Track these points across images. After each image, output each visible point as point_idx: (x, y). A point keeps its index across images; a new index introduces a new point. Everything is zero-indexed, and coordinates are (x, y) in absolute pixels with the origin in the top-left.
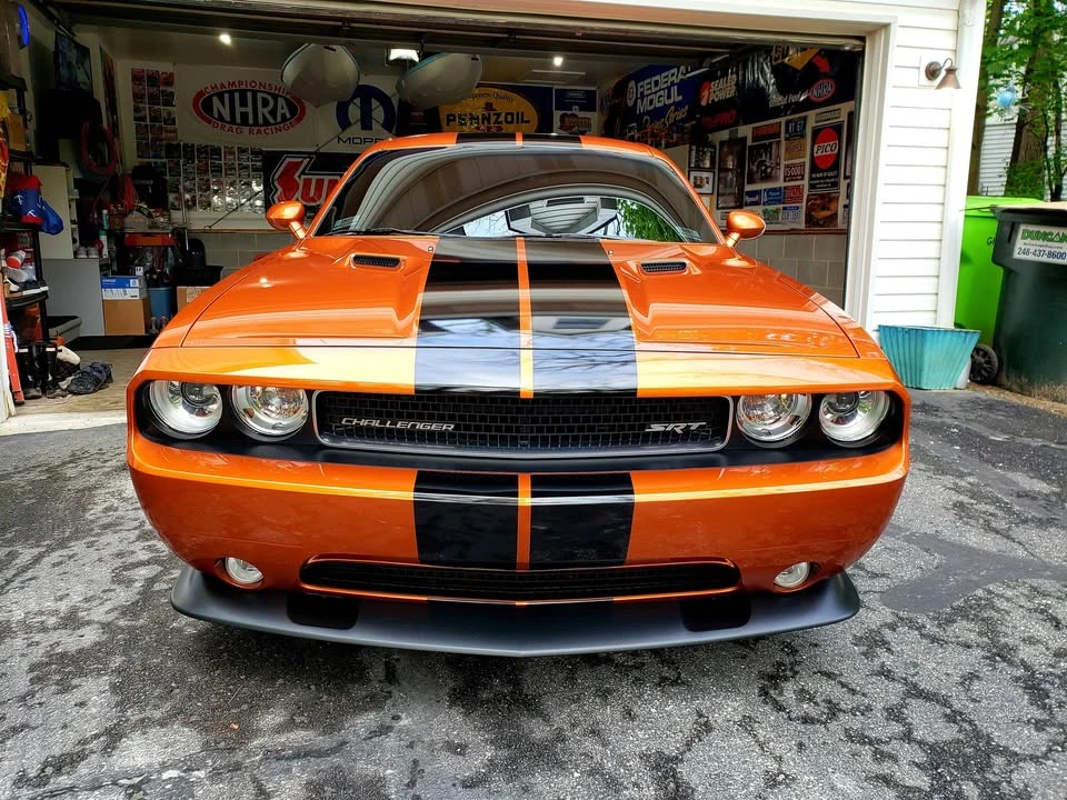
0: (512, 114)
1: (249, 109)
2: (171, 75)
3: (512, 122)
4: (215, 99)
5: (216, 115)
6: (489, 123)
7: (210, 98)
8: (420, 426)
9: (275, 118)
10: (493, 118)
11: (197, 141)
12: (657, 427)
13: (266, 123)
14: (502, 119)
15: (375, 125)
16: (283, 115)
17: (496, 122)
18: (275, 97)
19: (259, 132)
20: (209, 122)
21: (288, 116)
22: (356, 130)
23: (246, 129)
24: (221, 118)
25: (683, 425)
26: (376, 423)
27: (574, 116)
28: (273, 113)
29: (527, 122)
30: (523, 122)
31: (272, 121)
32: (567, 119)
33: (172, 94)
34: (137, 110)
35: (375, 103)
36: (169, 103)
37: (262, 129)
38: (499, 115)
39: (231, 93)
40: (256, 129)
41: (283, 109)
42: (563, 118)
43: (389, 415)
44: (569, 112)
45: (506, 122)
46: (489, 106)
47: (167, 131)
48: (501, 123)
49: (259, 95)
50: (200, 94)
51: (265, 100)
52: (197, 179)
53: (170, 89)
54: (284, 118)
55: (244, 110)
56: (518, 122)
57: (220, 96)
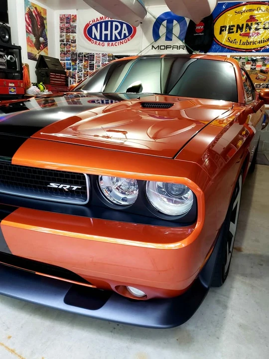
1: (108, 32)
2: (76, 16)
4: (94, 27)
5: (93, 37)
7: (91, 27)
9: (120, 37)
11: (85, 51)
12: (53, 185)
13: (116, 39)
15: (174, 38)
16: (125, 34)
18: (122, 24)
19: (112, 45)
20: (90, 40)
21: (127, 35)
22: (162, 41)
23: (106, 43)
24: (95, 38)
25: (68, 186)
28: (120, 33)
31: (119, 38)
33: (75, 27)
34: (61, 36)
35: (175, 23)
36: (74, 32)
37: (114, 43)
38: (259, 24)
39: (101, 23)
40: (111, 43)
41: (125, 31)
46: (253, 18)
47: (72, 47)
49: (114, 23)
50: (87, 25)
51: (116, 26)
52: (83, 71)
53: (74, 24)
54: (125, 36)
55: (106, 32)
57: (96, 25)
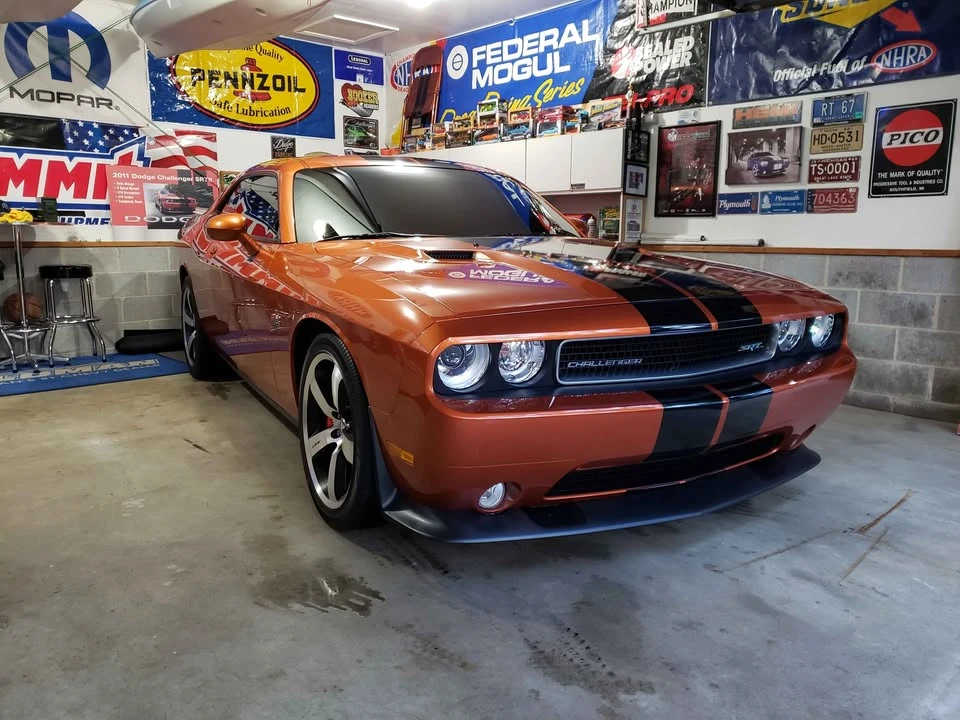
0: (282, 78)
3: (282, 89)
6: (252, 87)
8: (621, 362)
10: (258, 81)
12: (744, 348)
14: (269, 83)
15: (75, 75)
17: (262, 87)
25: (754, 345)
26: (591, 364)
27: (358, 88)
29: (303, 90)
30: (296, 89)
32: (350, 91)
35: (74, 38)
38: (265, 77)
42: (345, 88)
43: (600, 357)
44: (352, 83)
45: (276, 88)
46: (251, 63)
48: (268, 88)
56: (290, 90)
